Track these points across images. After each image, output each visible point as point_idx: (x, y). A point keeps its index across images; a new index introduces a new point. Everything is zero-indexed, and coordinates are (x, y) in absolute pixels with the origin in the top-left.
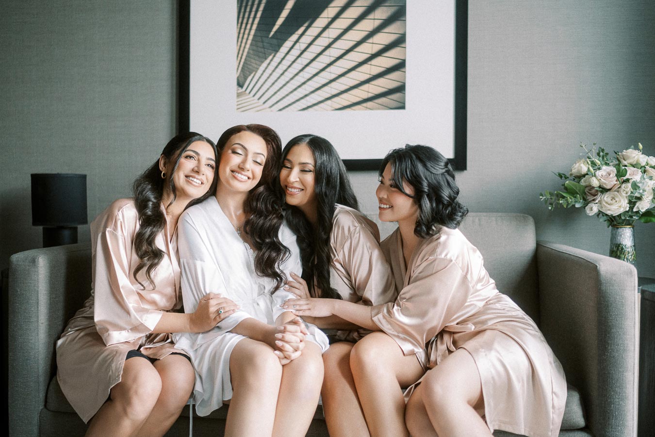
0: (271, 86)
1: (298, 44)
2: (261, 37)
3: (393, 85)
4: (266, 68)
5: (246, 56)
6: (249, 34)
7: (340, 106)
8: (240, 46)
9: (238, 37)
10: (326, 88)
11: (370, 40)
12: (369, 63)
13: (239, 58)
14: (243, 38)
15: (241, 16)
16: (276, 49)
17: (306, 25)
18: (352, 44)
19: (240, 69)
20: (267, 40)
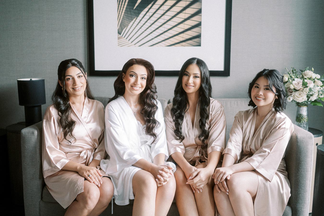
0: (135, 34)
1: (148, 13)
2: (130, 9)
3: (195, 34)
4: (132, 25)
5: (122, 19)
6: (123, 7)
7: (170, 45)
8: (119, 13)
9: (118, 9)
10: (162, 35)
11: (184, 12)
12: (184, 23)
13: (119, 20)
14: (120, 9)
16: (138, 15)
17: (152, 3)
18: (175, 13)
19: (119, 25)
20: (132, 11)
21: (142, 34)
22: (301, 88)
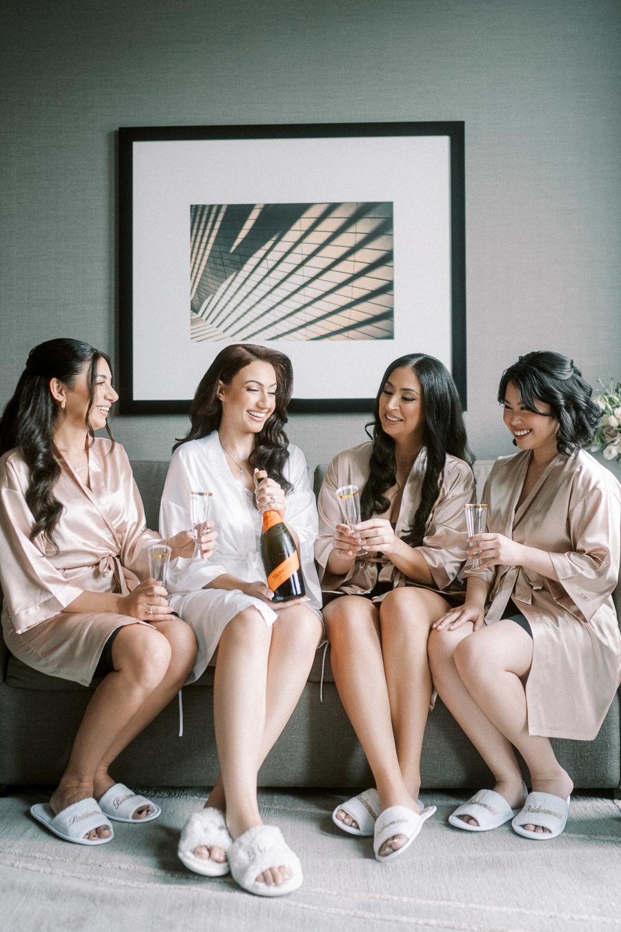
0: (232, 311)
1: (265, 261)
2: (220, 252)
3: (378, 311)
4: (227, 290)
5: (202, 275)
6: (205, 249)
7: (317, 336)
8: (195, 263)
9: (192, 252)
10: (300, 314)
11: (351, 258)
12: (351, 284)
13: (193, 278)
14: (197, 253)
15: (196, 227)
16: (239, 266)
17: (274, 238)
18: (330, 261)
19: (194, 290)
20: (226, 256)
21: (249, 310)
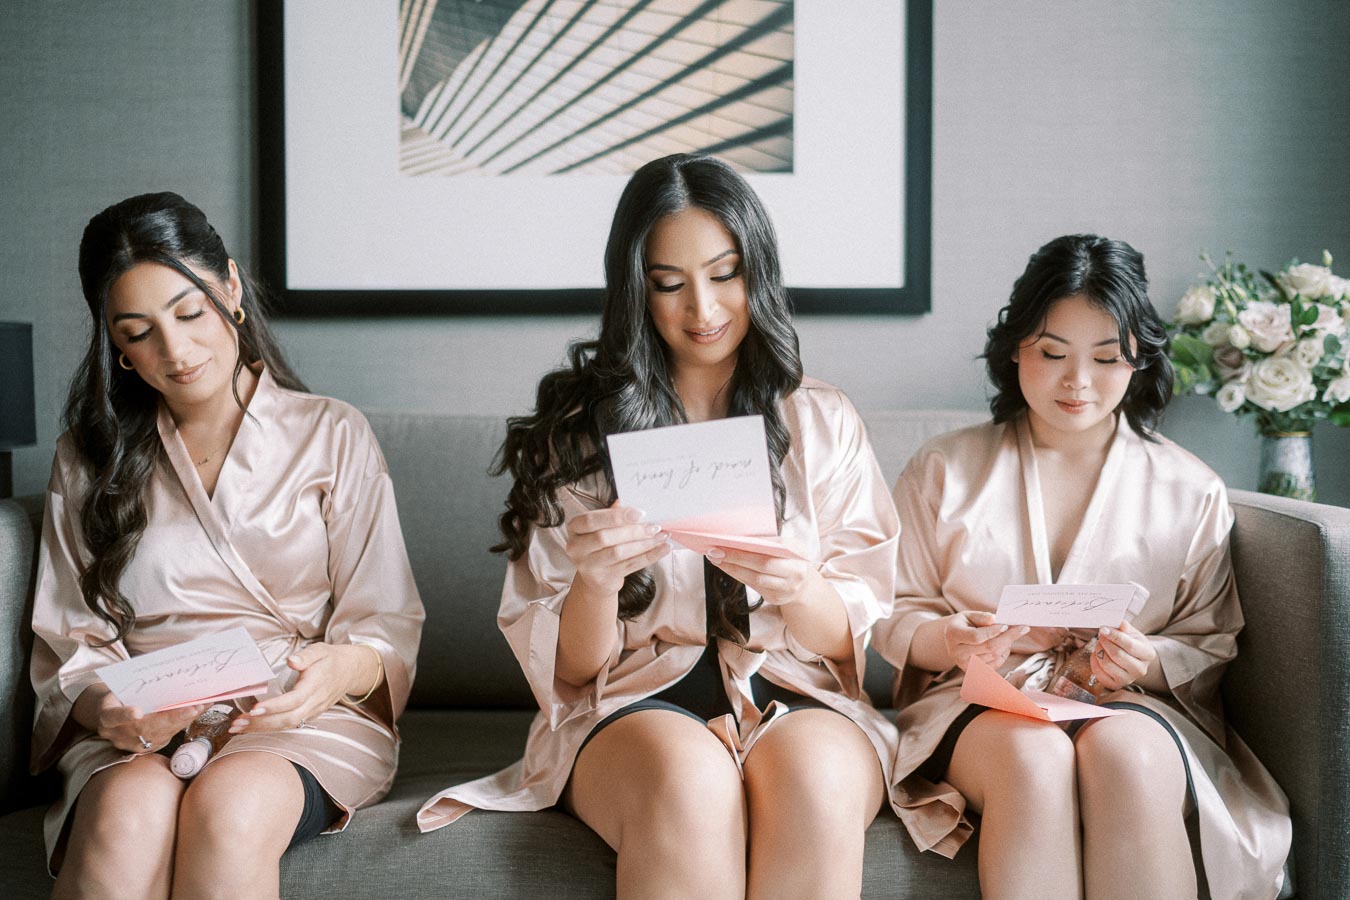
0: (482, 116)
1: (545, 18)
2: (457, 1)
3: (767, 118)
4: (471, 73)
5: (423, 45)
8: (408, 21)
11: (713, 14)
12: (713, 66)
13: (405, 50)
14: (413, 1)
16: (494, 26)
18: (672, 22)
19: (408, 73)
21: (515, 114)
22: (1283, 343)
